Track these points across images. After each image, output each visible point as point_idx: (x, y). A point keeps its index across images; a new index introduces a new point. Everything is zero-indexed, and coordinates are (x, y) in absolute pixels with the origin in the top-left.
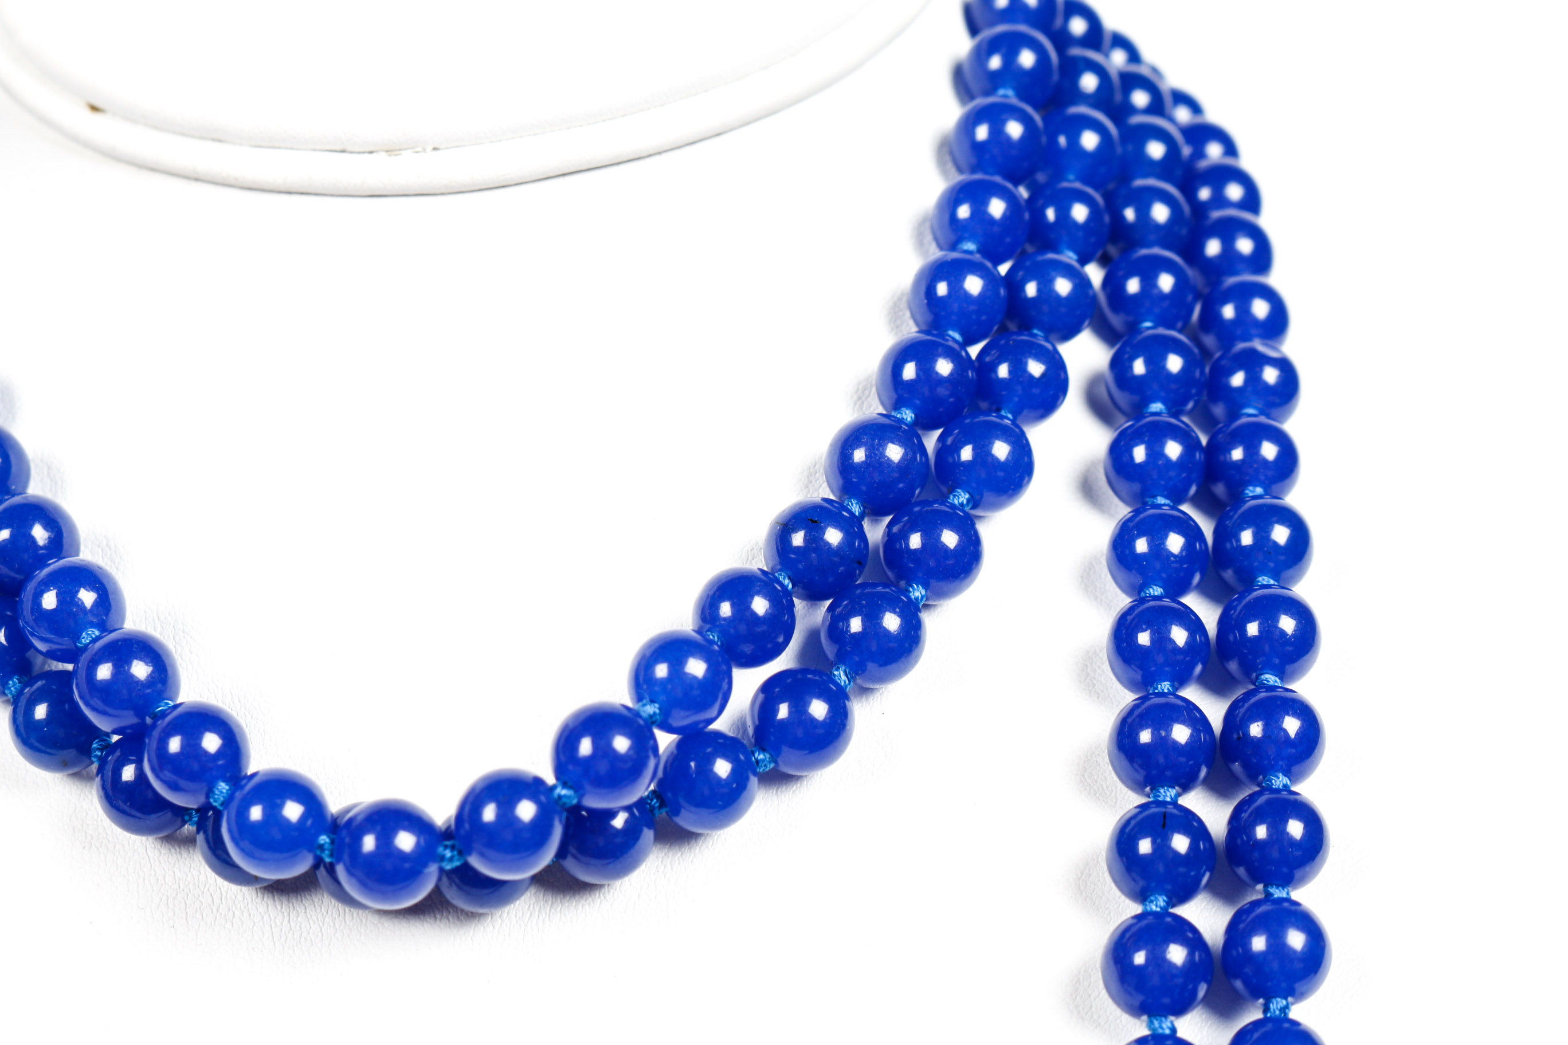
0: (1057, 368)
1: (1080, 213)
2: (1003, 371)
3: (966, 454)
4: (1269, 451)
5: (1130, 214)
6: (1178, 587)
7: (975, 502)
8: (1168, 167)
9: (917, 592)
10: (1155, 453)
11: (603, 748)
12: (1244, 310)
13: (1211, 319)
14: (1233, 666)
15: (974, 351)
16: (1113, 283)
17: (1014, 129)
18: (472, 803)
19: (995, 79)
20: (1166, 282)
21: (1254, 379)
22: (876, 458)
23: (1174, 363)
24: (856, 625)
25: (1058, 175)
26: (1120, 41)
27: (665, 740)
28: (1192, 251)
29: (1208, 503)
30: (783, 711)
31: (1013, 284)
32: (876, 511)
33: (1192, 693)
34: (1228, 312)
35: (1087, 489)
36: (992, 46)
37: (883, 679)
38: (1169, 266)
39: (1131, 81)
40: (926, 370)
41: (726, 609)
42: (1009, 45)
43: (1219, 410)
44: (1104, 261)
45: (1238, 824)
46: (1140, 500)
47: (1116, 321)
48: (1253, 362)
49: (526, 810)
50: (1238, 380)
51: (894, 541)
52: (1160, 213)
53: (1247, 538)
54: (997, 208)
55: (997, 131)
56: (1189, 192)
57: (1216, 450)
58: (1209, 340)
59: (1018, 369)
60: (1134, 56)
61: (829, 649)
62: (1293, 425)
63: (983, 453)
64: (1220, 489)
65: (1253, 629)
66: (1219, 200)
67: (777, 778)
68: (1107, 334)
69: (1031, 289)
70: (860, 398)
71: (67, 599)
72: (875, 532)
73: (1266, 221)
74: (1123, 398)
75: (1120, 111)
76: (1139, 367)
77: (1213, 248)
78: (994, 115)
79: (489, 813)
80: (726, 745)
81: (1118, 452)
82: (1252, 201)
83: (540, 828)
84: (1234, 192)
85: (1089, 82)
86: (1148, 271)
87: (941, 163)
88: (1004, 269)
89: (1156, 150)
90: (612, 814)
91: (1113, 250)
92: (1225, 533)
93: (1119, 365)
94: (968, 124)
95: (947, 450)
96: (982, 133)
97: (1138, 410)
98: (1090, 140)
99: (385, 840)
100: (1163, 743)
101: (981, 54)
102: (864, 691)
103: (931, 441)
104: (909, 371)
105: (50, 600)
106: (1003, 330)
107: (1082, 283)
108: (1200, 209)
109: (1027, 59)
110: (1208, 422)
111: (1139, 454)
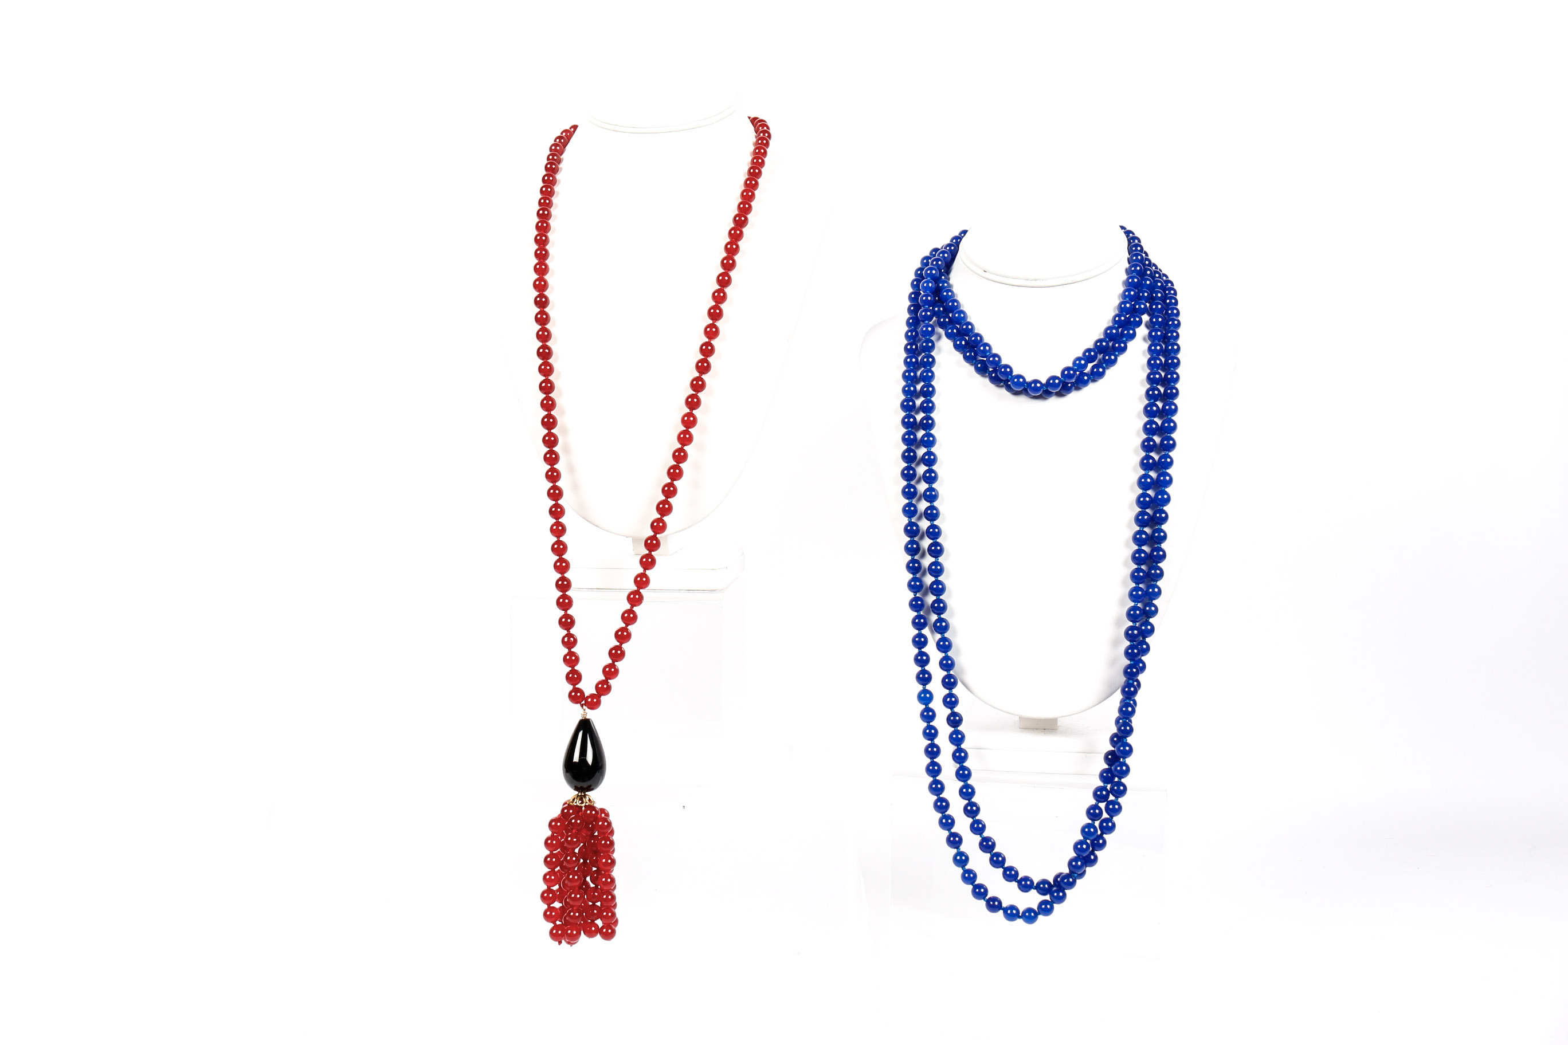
0: (1141, 320)
1: (1146, 294)
2: (1132, 319)
3: (1126, 332)
4: (1175, 334)
5: (1154, 295)
6: (1159, 355)
7: (1127, 340)
8: (1161, 287)
9: (1117, 353)
10: (1156, 334)
11: (1069, 372)
12: (1172, 312)
13: (1167, 313)
14: (1166, 367)
15: (1128, 316)
16: (1151, 306)
17: (1136, 280)
18: (1048, 381)
19: (1135, 261)
20: (1160, 306)
21: (1173, 323)
22: (1111, 332)
23: (1160, 320)
24: (1107, 358)
25: (1142, 288)
26: (1155, 265)
27: (1078, 373)
28: (1164, 301)
29: (1165, 343)
30: (1095, 370)
31: (1134, 305)
32: (1111, 341)
33: (1159, 387)
34: (1170, 312)
35: (1144, 339)
36: (1133, 266)
37: (1111, 366)
38: (1160, 304)
39: (1156, 272)
40: (1120, 318)
41: (1087, 354)
42: (1135, 266)
43: (1167, 328)
44: (1149, 303)
46: (1153, 341)
47: (1151, 313)
48: (1173, 320)
49: (1057, 381)
50: (1170, 323)
51: (1113, 345)
52: (1159, 295)
53: (1170, 348)
54: (1132, 293)
55: (1133, 280)
56: (1165, 292)
57: (1166, 333)
58: (1166, 316)
59: (1135, 319)
60: (1157, 268)
61: (1102, 361)
62: (1179, 331)
63: (1128, 332)
64: (1166, 340)
65: (1170, 361)
66: (1170, 293)
67: (1094, 381)
68: (1149, 315)
69: (1137, 307)
70: (1108, 323)
71: (985, 348)
72: (1111, 344)
73: (1178, 297)
74: (1152, 325)
75: (1153, 277)
76: (1154, 320)
77: (1168, 301)
78: (1133, 278)
79: (1051, 382)
80: (1086, 374)
81: (1150, 334)
82: (1175, 293)
83: (1059, 384)
84: (1172, 292)
85: (1149, 272)
86: (1157, 317)
87: (1123, 285)
88: (1133, 303)
89: (1159, 284)
90: (1069, 383)
91: (1151, 301)
92: (1167, 347)
93: (1151, 320)
94: (1128, 279)
95: (1122, 332)
96: (1130, 280)
97: (1154, 327)
98: (1148, 282)
99: (1035, 385)
100: (1154, 377)
101: (1130, 267)
102: (1108, 368)
103: (1120, 330)
104: (1117, 319)
105: (982, 348)
106: (1132, 313)
107: (1146, 306)
108: (1166, 294)
109: (1138, 268)
110: (1165, 330)
111: (1153, 334)
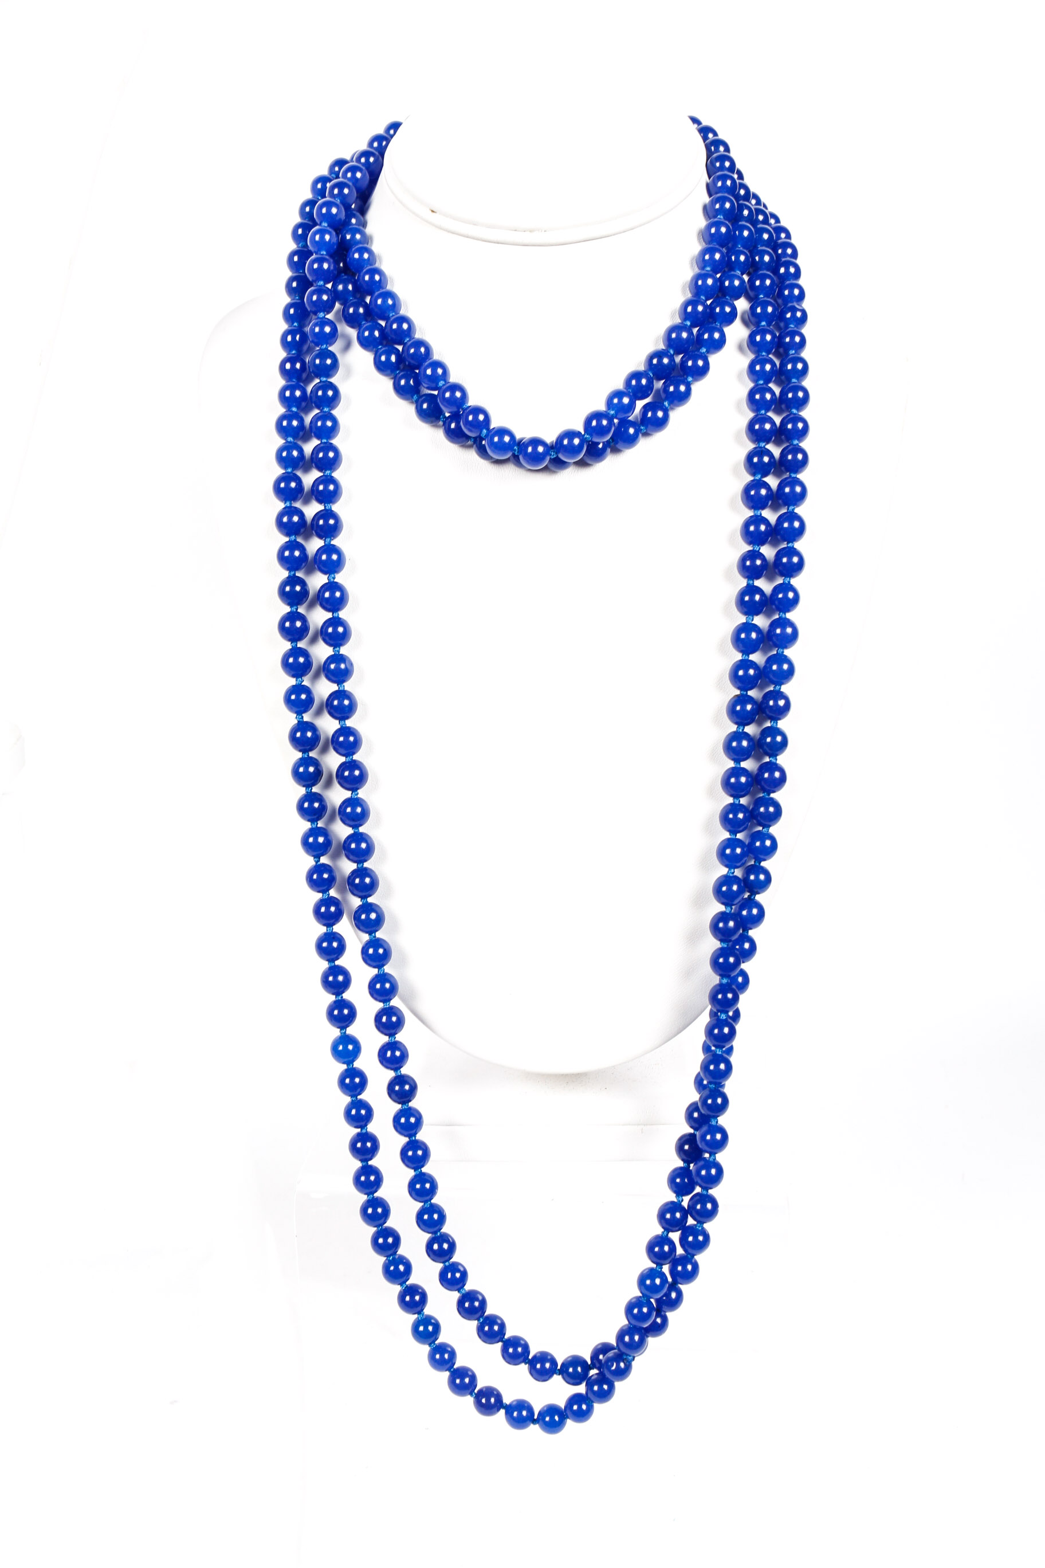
0: (734, 309)
1: (742, 258)
2: (718, 310)
3: (706, 336)
4: (797, 339)
5: (757, 258)
6: (768, 381)
7: (708, 352)
8: (768, 243)
9: (690, 379)
10: (763, 338)
11: (599, 423)
12: (791, 292)
13: (781, 294)
14: (783, 406)
15: (709, 302)
16: (751, 282)
17: (723, 230)
18: (560, 438)
20: (768, 282)
21: (794, 315)
22: (679, 336)
23: (770, 309)
24: (672, 389)
25: (735, 245)
26: (756, 197)
27: (616, 421)
28: (776, 271)
29: (777, 354)
30: (650, 414)
31: (721, 281)
32: (678, 353)
33: (770, 414)
34: (786, 292)
35: (740, 348)
36: (717, 200)
37: (678, 406)
38: (769, 277)
39: (759, 212)
40: (695, 308)
41: (634, 382)
42: (722, 200)
43: (782, 324)
44: (749, 274)
45: (783, 454)
46: (758, 353)
47: (751, 294)
48: (794, 310)
49: (576, 441)
50: (789, 315)
51: (683, 362)
52: (767, 258)
53: (789, 367)
54: (717, 256)
55: (718, 230)
56: (775, 251)
57: (781, 338)
58: (780, 301)
59: (722, 309)
60: (760, 202)
61: (663, 396)
62: (805, 331)
63: (711, 336)
64: (781, 350)
65: (790, 395)
66: (784, 254)
67: (647, 434)
68: (749, 298)
69: (727, 283)
70: (673, 316)
71: (434, 371)
72: (678, 359)
73: (799, 261)
74: (753, 319)
75: (754, 222)
76: (759, 310)
77: (782, 270)
78: (717, 225)
79: (566, 442)
80: (633, 424)
81: (752, 337)
82: (795, 254)
83: (581, 446)
84: (789, 251)
85: (746, 212)
86: (763, 279)
87: (699, 239)
88: (718, 276)
89: (766, 236)
90: (599, 443)
91: (751, 270)
92: (783, 365)
93: (753, 309)
94: (709, 227)
95: (700, 335)
96: (713, 230)
97: (757, 324)
98: (746, 233)
99: (535, 449)
100: (762, 429)
101: (713, 203)
102: (672, 409)
103: (695, 330)
104: (689, 309)
105: (429, 372)
106: (718, 296)
107: (742, 281)
108: (778, 256)
109: (728, 205)
110: (779, 328)
111: (758, 338)
